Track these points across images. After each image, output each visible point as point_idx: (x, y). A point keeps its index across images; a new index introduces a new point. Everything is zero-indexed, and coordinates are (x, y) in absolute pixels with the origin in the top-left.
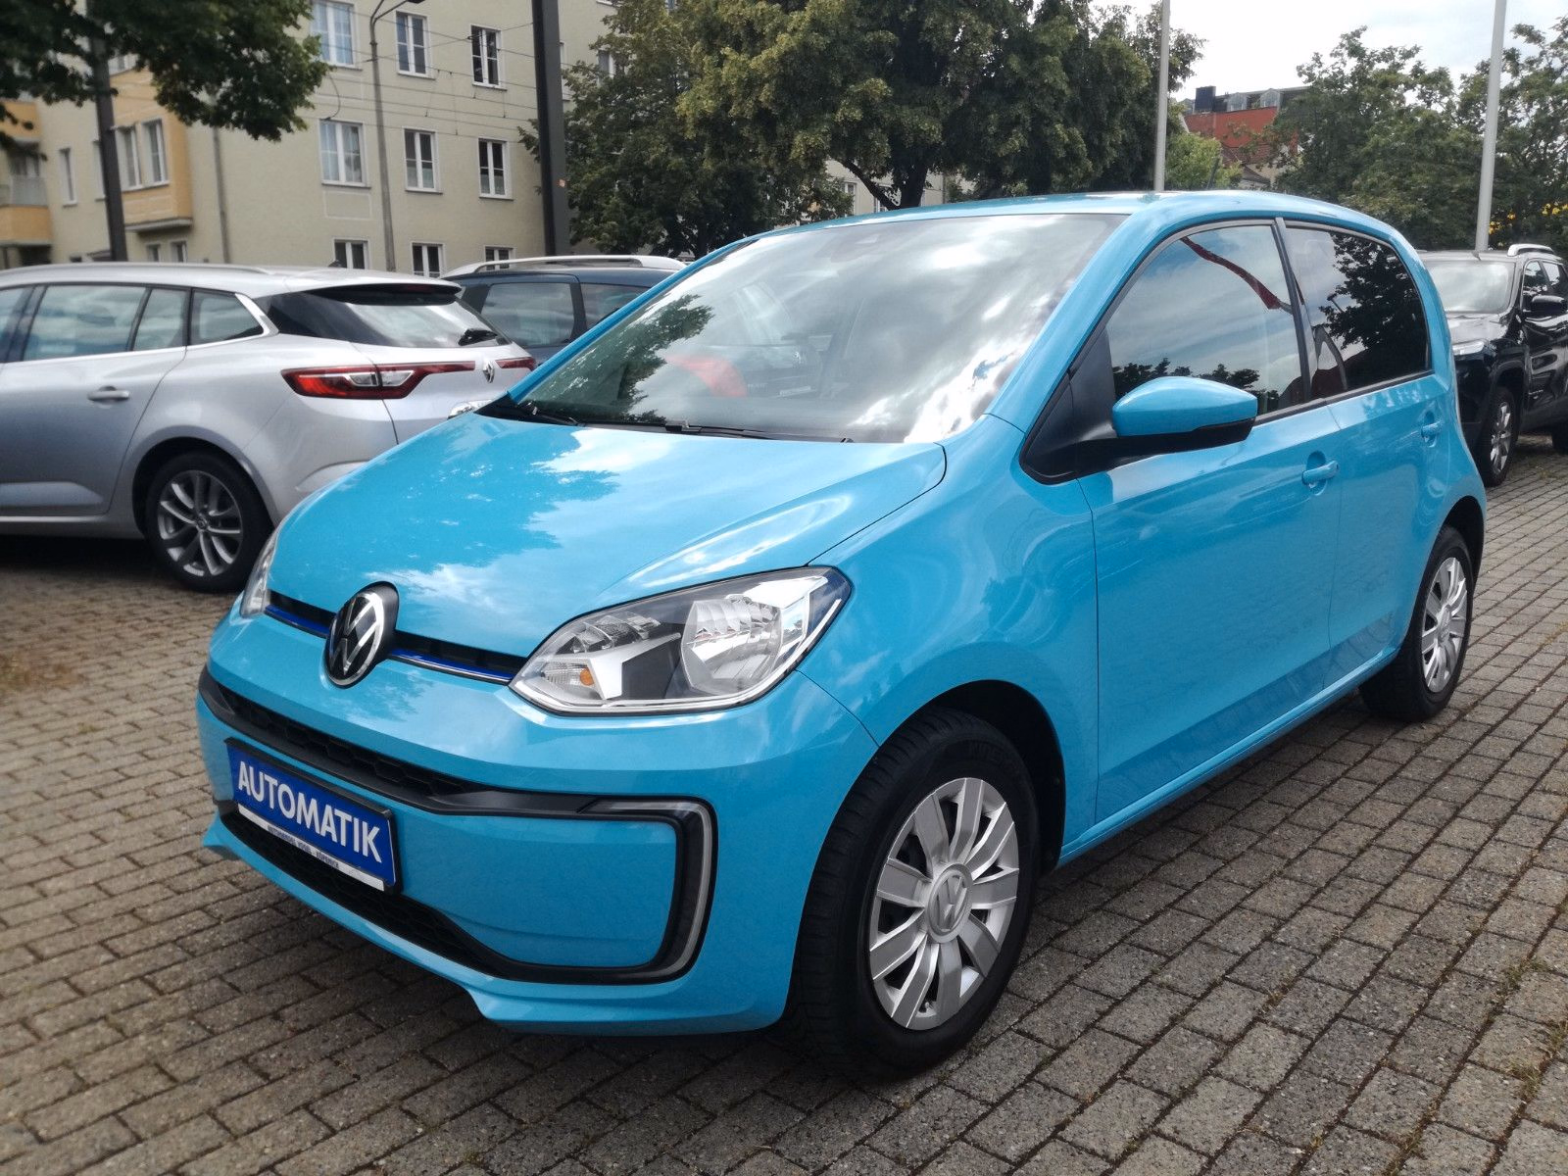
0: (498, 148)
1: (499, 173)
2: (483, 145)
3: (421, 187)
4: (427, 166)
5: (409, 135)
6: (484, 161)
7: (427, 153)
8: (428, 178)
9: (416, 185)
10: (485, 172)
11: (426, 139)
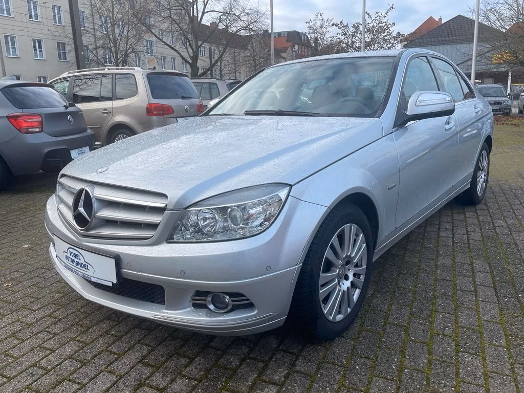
0: (39, 42)
1: (41, 51)
2: (34, 42)
3: (12, 56)
4: (14, 48)
5: (6, 37)
6: (35, 47)
7: (13, 44)
8: (15, 52)
9: (10, 55)
10: (35, 50)
11: (13, 39)
